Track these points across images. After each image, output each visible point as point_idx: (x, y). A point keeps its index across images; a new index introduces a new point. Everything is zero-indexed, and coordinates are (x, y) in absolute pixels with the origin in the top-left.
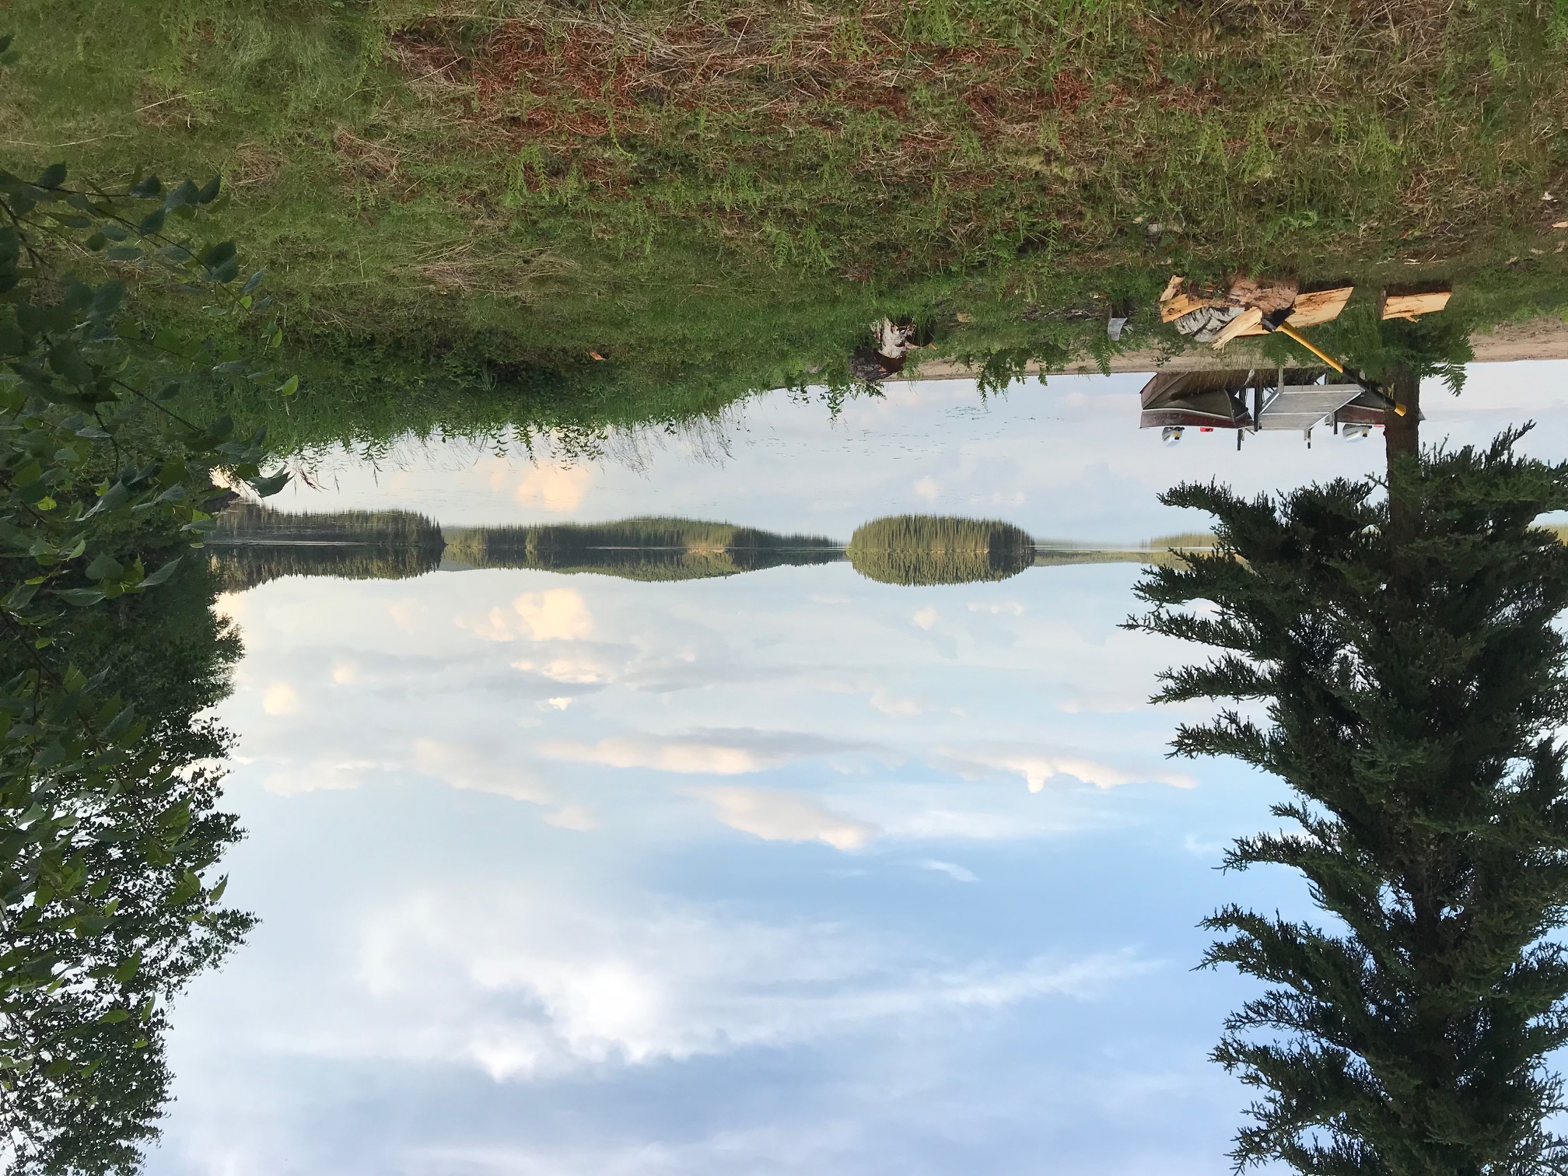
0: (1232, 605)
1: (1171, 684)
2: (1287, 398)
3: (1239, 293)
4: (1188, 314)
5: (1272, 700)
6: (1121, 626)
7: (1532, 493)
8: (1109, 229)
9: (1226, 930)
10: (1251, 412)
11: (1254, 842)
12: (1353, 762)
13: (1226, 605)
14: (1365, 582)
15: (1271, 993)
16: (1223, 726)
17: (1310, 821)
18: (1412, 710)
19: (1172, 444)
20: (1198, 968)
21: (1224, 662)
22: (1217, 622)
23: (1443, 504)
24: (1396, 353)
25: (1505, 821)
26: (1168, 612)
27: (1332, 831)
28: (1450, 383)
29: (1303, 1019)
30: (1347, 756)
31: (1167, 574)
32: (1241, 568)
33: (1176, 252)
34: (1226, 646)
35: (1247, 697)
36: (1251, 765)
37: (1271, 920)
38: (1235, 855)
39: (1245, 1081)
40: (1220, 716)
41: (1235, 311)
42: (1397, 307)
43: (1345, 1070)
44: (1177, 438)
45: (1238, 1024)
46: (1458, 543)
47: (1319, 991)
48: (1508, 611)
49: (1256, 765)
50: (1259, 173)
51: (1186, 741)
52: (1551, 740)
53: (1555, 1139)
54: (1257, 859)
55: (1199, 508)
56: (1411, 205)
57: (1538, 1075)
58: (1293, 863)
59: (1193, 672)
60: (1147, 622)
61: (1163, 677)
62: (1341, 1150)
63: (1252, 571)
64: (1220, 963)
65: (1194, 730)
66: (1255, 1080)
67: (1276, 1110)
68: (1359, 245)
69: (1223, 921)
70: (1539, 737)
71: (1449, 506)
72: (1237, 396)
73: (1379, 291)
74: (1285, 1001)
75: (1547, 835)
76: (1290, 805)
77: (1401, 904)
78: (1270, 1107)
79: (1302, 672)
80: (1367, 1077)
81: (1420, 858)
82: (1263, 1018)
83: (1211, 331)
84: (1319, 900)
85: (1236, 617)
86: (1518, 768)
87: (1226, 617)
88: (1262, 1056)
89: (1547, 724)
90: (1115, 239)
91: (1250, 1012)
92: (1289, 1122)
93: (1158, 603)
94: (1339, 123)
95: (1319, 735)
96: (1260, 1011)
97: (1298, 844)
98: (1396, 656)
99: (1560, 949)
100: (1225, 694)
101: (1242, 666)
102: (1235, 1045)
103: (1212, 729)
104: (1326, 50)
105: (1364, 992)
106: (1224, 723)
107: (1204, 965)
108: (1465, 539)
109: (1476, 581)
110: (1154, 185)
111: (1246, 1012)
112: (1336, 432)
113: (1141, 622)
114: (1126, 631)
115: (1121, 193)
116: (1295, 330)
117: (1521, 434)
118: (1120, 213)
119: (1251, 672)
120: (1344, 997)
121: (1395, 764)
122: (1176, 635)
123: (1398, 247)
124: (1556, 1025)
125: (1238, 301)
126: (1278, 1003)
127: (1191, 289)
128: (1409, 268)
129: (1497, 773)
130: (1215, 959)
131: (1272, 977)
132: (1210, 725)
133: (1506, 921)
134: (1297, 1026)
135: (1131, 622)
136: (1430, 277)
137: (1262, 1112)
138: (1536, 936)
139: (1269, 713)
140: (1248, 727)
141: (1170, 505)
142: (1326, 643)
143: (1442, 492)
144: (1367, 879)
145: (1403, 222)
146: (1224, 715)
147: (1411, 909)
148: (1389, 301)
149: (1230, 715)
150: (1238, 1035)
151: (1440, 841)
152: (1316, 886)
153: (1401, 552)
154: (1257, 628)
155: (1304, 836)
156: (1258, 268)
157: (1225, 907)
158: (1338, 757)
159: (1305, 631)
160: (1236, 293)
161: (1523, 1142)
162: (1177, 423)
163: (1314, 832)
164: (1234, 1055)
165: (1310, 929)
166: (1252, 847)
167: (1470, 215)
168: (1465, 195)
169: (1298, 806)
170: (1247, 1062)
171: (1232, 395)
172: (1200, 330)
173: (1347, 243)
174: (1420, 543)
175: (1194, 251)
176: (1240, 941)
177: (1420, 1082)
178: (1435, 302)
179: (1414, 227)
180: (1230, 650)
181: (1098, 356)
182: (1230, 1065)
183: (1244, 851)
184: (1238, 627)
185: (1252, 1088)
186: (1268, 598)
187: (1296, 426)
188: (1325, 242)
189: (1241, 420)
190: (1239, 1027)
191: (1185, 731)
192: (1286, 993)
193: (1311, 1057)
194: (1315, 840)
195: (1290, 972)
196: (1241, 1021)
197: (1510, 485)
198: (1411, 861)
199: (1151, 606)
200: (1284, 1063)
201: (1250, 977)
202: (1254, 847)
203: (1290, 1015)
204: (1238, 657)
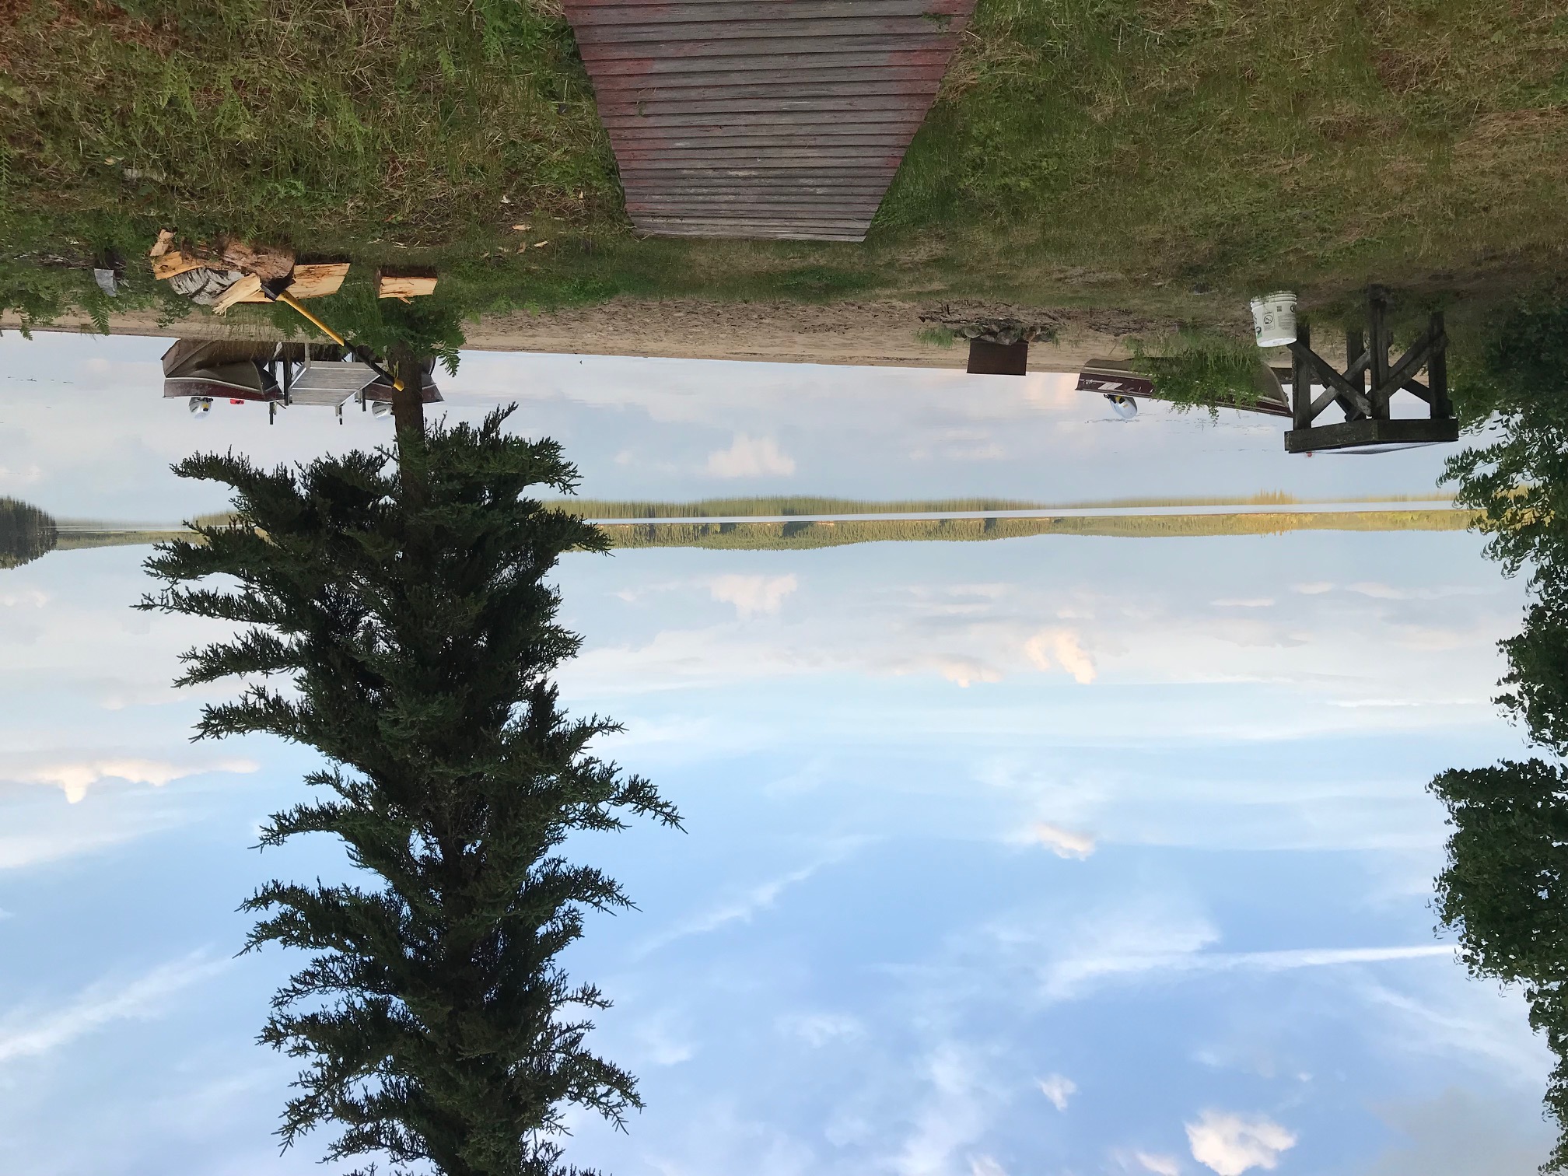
0: (255, 578)
1: (196, 664)
2: (315, 373)
3: (234, 256)
4: (184, 273)
5: (301, 672)
6: (135, 606)
7: (515, 466)
8: (76, 166)
9: (267, 908)
10: (281, 385)
11: (291, 815)
12: (379, 723)
13: (249, 579)
14: (380, 550)
15: (317, 961)
16: (250, 702)
17: (343, 785)
18: (428, 668)
19: (201, 415)
20: (241, 953)
21: (250, 637)
22: (240, 596)
23: (445, 476)
24: (397, 332)
25: (510, 759)
26: (187, 589)
27: (363, 791)
28: (446, 365)
29: (349, 977)
30: (373, 717)
31: (182, 549)
32: (262, 540)
33: (160, 204)
34: (251, 620)
35: (277, 670)
36: (283, 739)
37: (313, 889)
38: (272, 830)
39: (292, 1054)
40: (247, 692)
41: (234, 275)
42: (392, 287)
43: (389, 1015)
44: (206, 410)
45: (285, 999)
46: (460, 511)
47: (361, 948)
48: (505, 573)
49: (288, 738)
50: (239, 133)
51: (213, 722)
52: (544, 682)
53: (564, 1028)
54: (294, 831)
55: (217, 480)
56: (391, 190)
57: (548, 975)
58: (330, 829)
59: (219, 650)
60: (165, 601)
61: (186, 657)
62: (389, 1091)
63: (273, 544)
64: (265, 943)
65: (220, 709)
66: (303, 1050)
67: (323, 1074)
68: (348, 222)
69: (263, 901)
70: (534, 681)
71: (450, 478)
72: (266, 368)
73: (375, 271)
74: (331, 965)
75: (540, 764)
76: (323, 773)
77: (429, 848)
78: (317, 1072)
79: (329, 641)
80: (409, 1016)
81: (444, 804)
82: (310, 987)
83: (210, 293)
84: (356, 860)
85: (261, 590)
86: (520, 709)
87: (250, 591)
88: (312, 1026)
89: (541, 669)
90: (86, 179)
91: (296, 985)
92: (336, 1080)
93: (171, 579)
94: (309, 94)
95: (346, 701)
96: (308, 980)
97: (335, 809)
98: (412, 619)
99: (560, 862)
100: (254, 669)
101: (270, 639)
102: (283, 1021)
103: (240, 706)
104: (284, 16)
105: (401, 938)
106: (252, 699)
107: (248, 948)
108: (466, 507)
109: (479, 545)
110: (124, 125)
111: (293, 985)
112: (364, 409)
113: (158, 601)
114: (141, 612)
115: (87, 128)
116: (298, 301)
117: (507, 414)
118: (87, 150)
119: (278, 644)
120: (383, 947)
121: (414, 719)
122: (198, 613)
123: (385, 229)
124: (561, 928)
125: (235, 266)
126: (323, 969)
127: (184, 246)
128: (398, 250)
129: (504, 716)
130: (259, 939)
131: (317, 944)
132: (238, 703)
133: (514, 847)
134: (343, 986)
135: (146, 602)
136: (418, 262)
137: (310, 1079)
138: (539, 854)
139: (297, 684)
140: (278, 700)
141: (184, 476)
142: (351, 611)
143: (443, 464)
144: (397, 831)
145: (386, 205)
146: (252, 690)
147: (438, 851)
148: (384, 281)
149: (258, 690)
150: (285, 1010)
151: (460, 784)
152: (353, 847)
153: (412, 521)
154: (283, 600)
155: (340, 801)
156: (252, 232)
157: (265, 885)
158: (365, 720)
159: (330, 601)
160: (230, 255)
161: (539, 1038)
162: (205, 393)
163: (347, 795)
164: (283, 1031)
165: (348, 889)
166: (289, 820)
167: (445, 209)
168: (437, 188)
169: (331, 772)
170: (296, 1034)
171: (260, 366)
172: (198, 292)
173: (336, 219)
174: (428, 512)
175: (180, 205)
176: (283, 916)
177: (451, 1008)
178: (424, 287)
179: (397, 212)
180: (256, 625)
181: (94, 313)
182: (278, 1043)
183: (281, 826)
184: (263, 600)
185: (300, 1059)
186: (290, 569)
187: (326, 402)
188: (316, 215)
189: (271, 393)
190: (286, 1002)
191: (211, 711)
192: (331, 956)
193: (358, 1013)
194: (349, 802)
195: (333, 936)
196: (288, 995)
197: (498, 458)
198: (436, 808)
199: (164, 583)
200: (332, 1025)
201: (294, 949)
202: (291, 820)
203: (336, 978)
204: (265, 631)
